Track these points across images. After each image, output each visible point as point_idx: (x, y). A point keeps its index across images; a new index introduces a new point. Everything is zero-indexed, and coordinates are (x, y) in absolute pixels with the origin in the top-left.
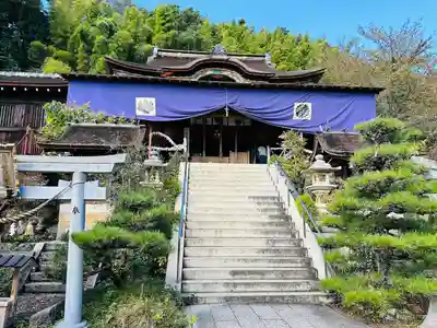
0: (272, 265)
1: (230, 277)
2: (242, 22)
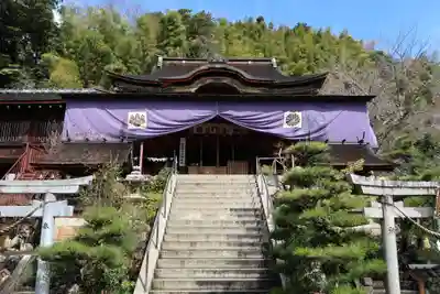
0: (240, 275)
1: (197, 287)
2: (259, 20)
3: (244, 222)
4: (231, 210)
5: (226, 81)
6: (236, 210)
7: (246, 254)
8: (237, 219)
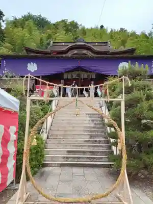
2: (102, 27)
3: (93, 121)
4: (86, 114)
5: (85, 52)
6: (89, 114)
7: (94, 136)
8: (89, 119)
